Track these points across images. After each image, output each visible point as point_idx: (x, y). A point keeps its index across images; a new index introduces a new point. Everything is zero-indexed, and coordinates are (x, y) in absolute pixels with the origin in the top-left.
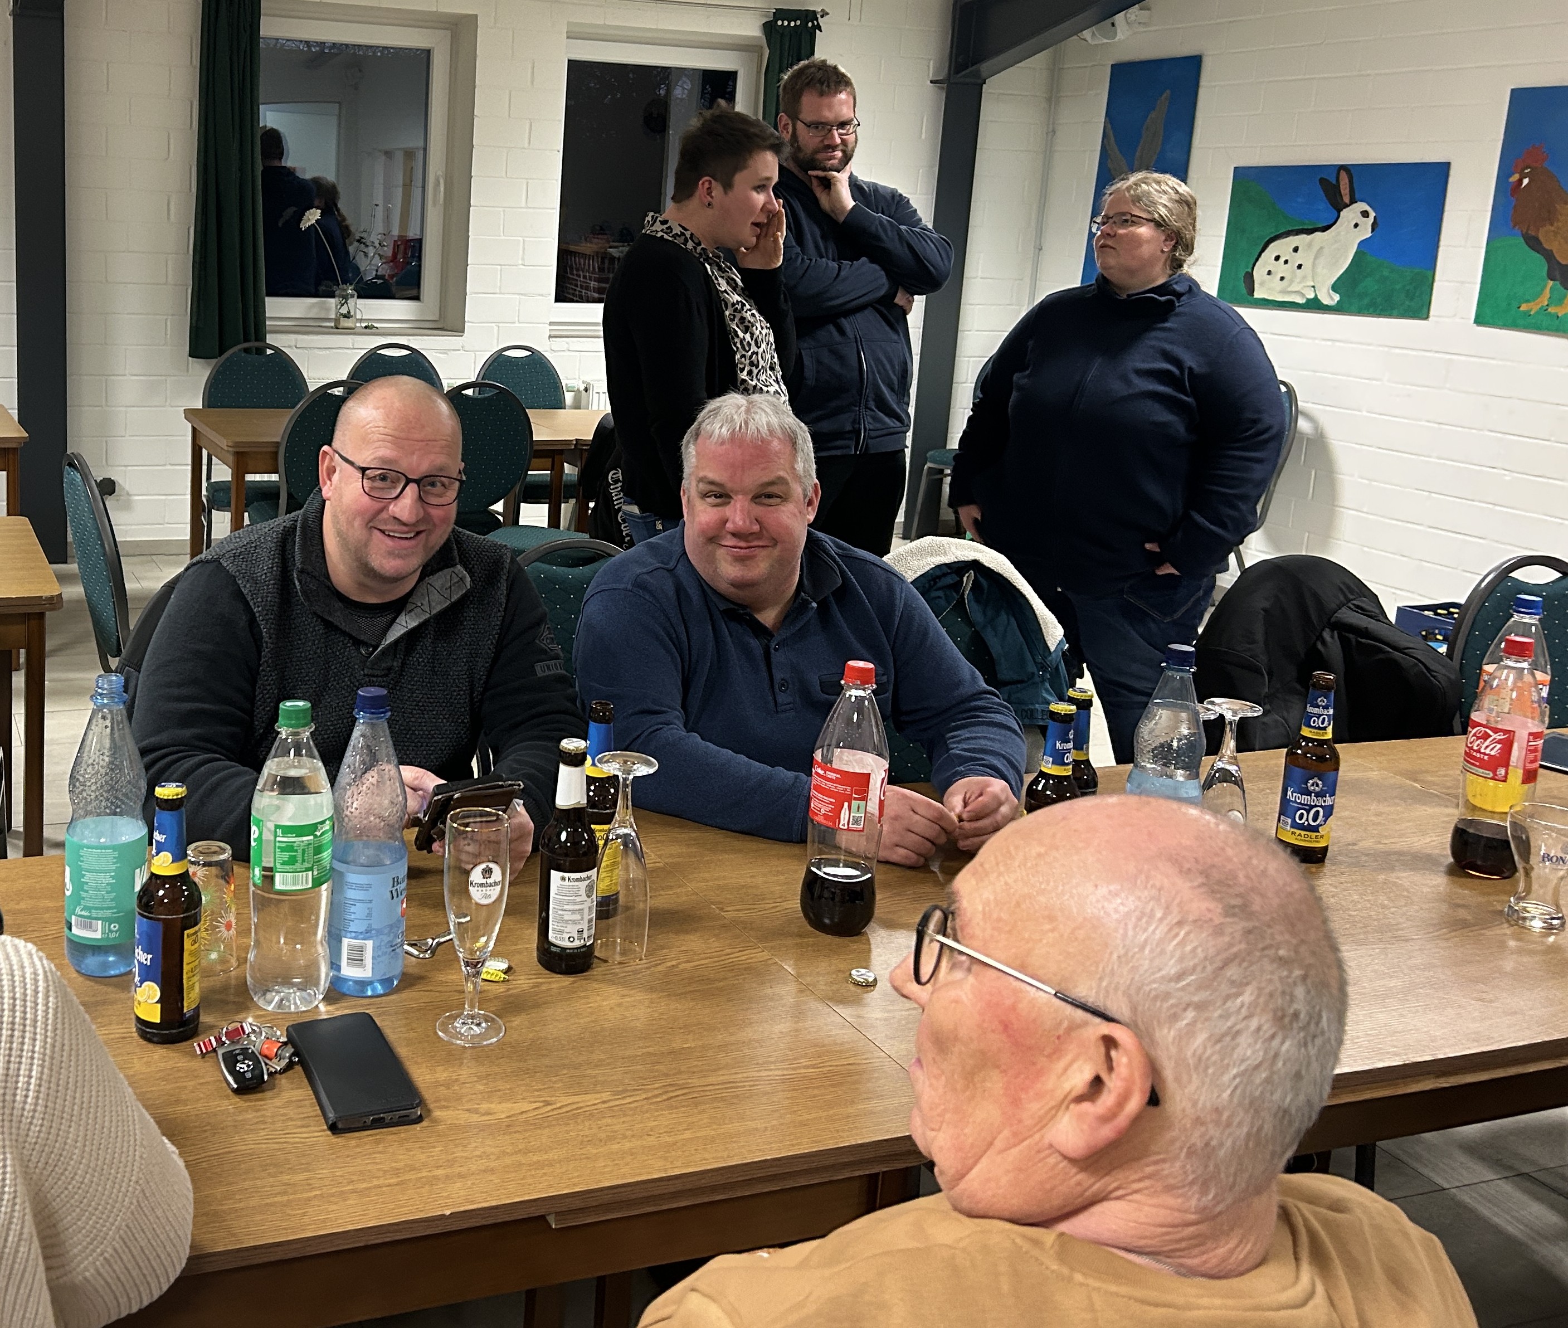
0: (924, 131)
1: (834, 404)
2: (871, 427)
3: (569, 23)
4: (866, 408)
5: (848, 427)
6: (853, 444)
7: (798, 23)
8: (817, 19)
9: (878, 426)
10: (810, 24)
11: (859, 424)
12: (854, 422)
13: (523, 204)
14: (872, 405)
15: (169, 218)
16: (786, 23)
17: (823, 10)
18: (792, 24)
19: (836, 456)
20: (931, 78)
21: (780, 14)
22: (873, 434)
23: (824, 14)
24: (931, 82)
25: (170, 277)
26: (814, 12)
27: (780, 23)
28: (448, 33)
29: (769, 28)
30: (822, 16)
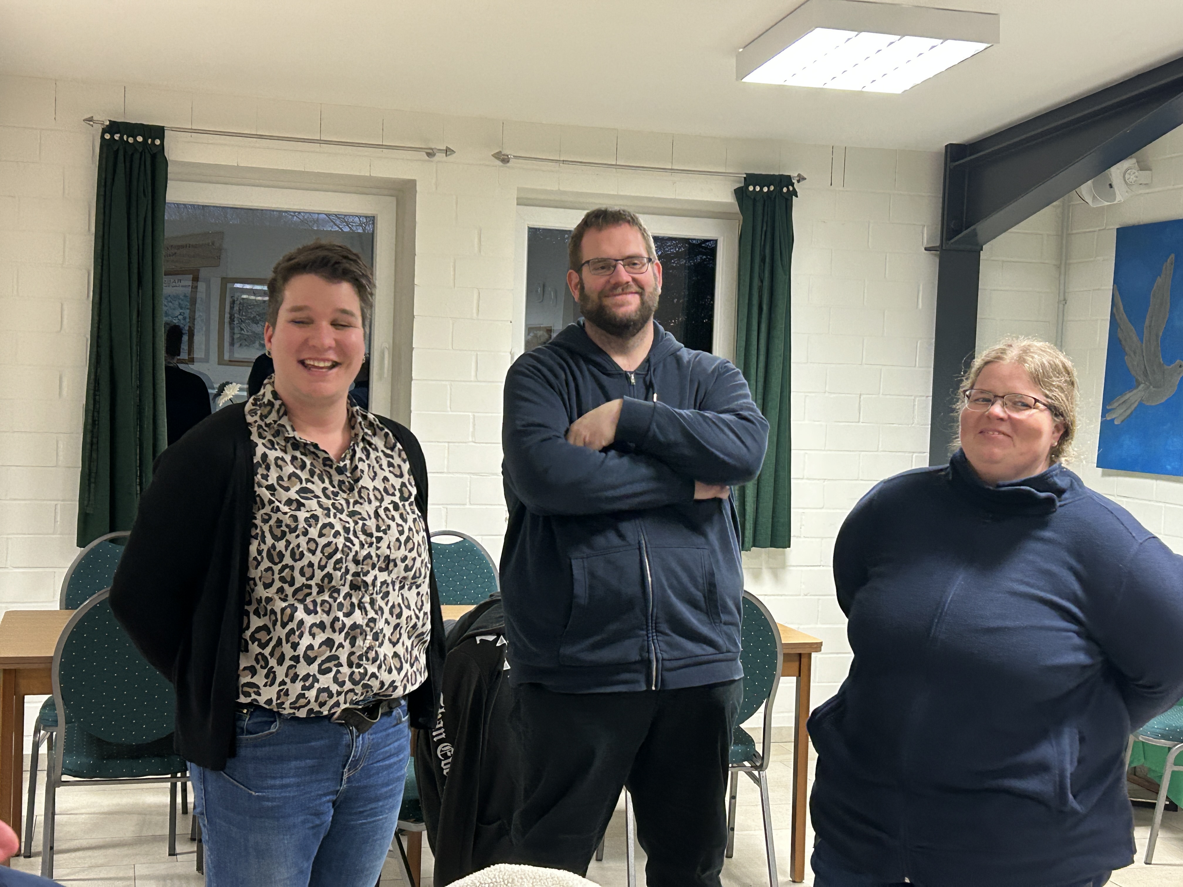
0: (920, 301)
1: (613, 627)
2: (666, 656)
3: (519, 190)
4: (657, 631)
5: (635, 656)
6: (642, 678)
7: (772, 188)
8: (793, 185)
9: (676, 654)
10: (785, 190)
11: (648, 652)
12: (642, 649)
13: (473, 379)
14: (664, 627)
15: (60, 394)
16: (758, 189)
17: (799, 175)
18: (765, 189)
19: (619, 694)
20: (925, 245)
21: (751, 179)
22: (668, 664)
23: (801, 179)
24: (926, 249)
25: (61, 458)
26: (789, 177)
27: (751, 188)
28: (394, 199)
29: (740, 194)
30: (799, 181)
